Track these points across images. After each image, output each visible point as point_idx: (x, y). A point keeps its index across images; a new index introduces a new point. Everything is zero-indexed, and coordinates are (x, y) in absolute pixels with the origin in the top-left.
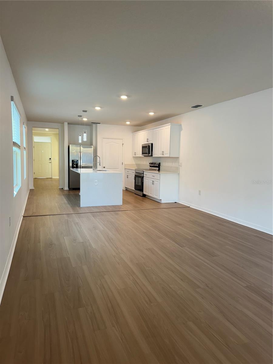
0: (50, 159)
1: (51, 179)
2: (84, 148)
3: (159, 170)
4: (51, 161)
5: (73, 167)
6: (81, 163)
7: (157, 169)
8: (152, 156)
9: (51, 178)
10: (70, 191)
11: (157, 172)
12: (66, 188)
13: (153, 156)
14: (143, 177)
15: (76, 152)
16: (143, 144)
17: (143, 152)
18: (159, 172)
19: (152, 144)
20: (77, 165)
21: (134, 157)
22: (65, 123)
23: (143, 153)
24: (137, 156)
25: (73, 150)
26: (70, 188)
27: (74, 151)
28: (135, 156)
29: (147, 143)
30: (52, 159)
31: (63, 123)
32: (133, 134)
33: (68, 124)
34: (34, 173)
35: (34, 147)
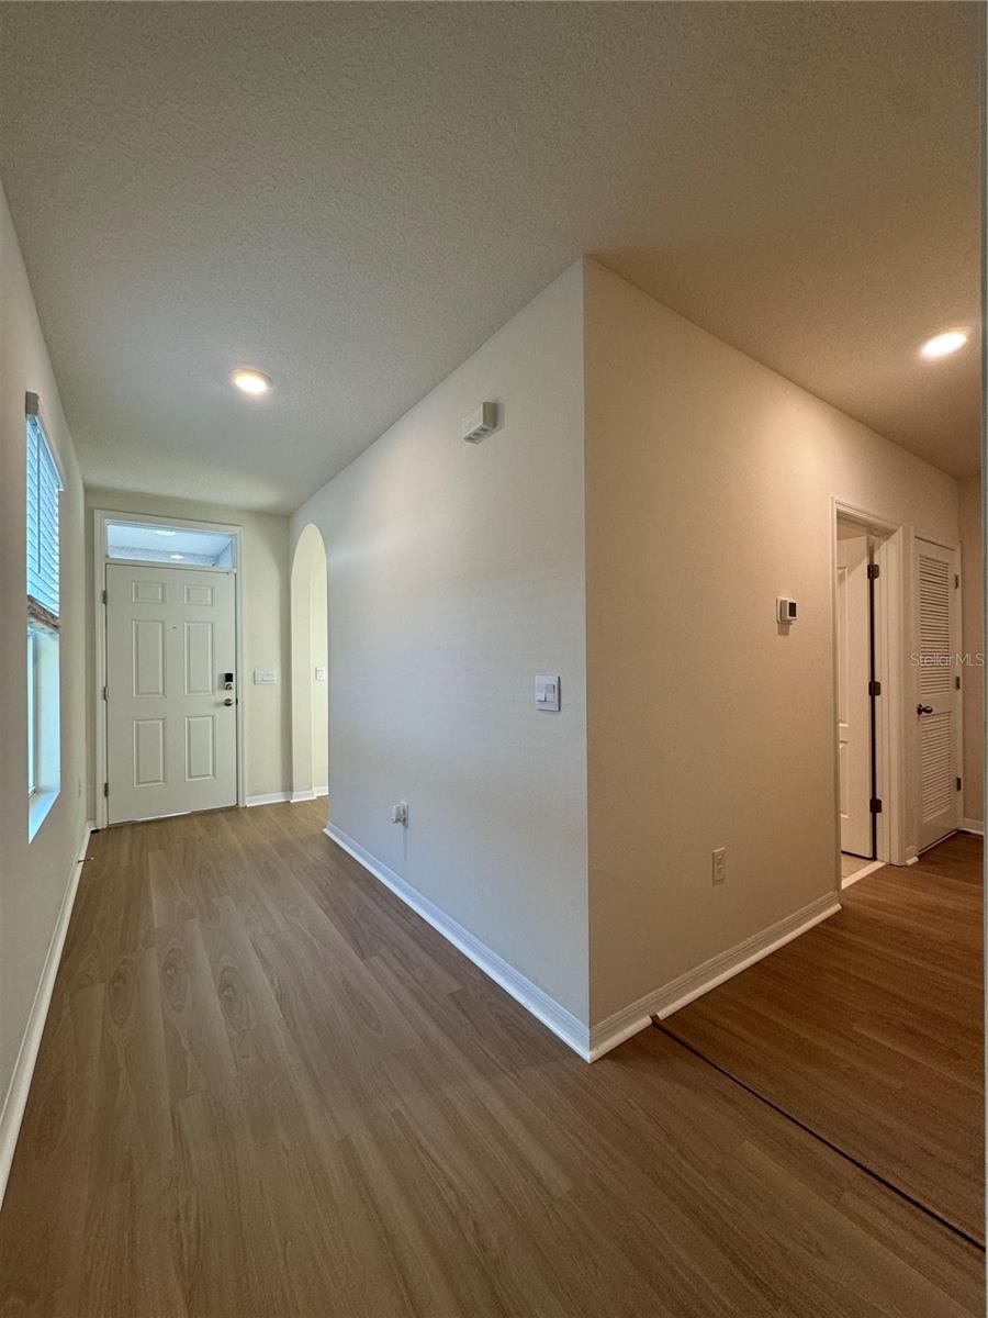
0: (228, 677)
1: (231, 816)
9: (234, 809)
30: (243, 679)
34: (106, 785)
35: (105, 594)
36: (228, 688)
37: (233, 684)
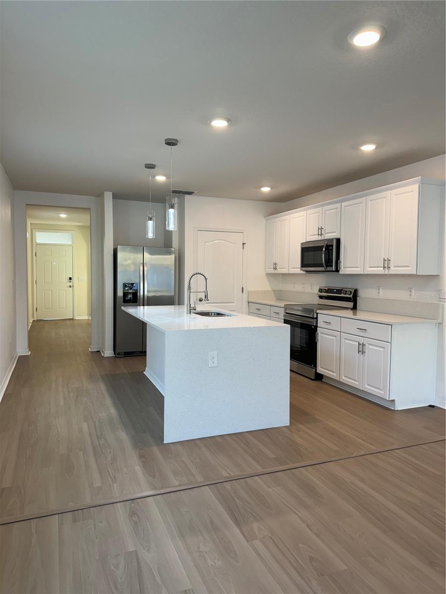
0: (70, 279)
1: (71, 321)
2: (152, 253)
3: (355, 308)
4: (71, 284)
5: (126, 301)
6: (146, 290)
7: (351, 305)
8: (338, 271)
9: (72, 319)
10: (118, 359)
11: (349, 314)
12: (108, 352)
13: (341, 272)
14: (316, 327)
15: (134, 264)
16: (302, 242)
17: (305, 262)
18: (355, 314)
19: (338, 241)
20: (135, 294)
21: (269, 275)
22: (105, 193)
23: (304, 265)
24: (279, 271)
25: (126, 260)
26: (117, 351)
27: (129, 262)
28: (272, 271)
29: (319, 238)
30: (75, 279)
31: (100, 195)
32: (267, 220)
33: (115, 197)
34: (36, 308)
35: (36, 253)
36: (70, 282)
37: (72, 281)
